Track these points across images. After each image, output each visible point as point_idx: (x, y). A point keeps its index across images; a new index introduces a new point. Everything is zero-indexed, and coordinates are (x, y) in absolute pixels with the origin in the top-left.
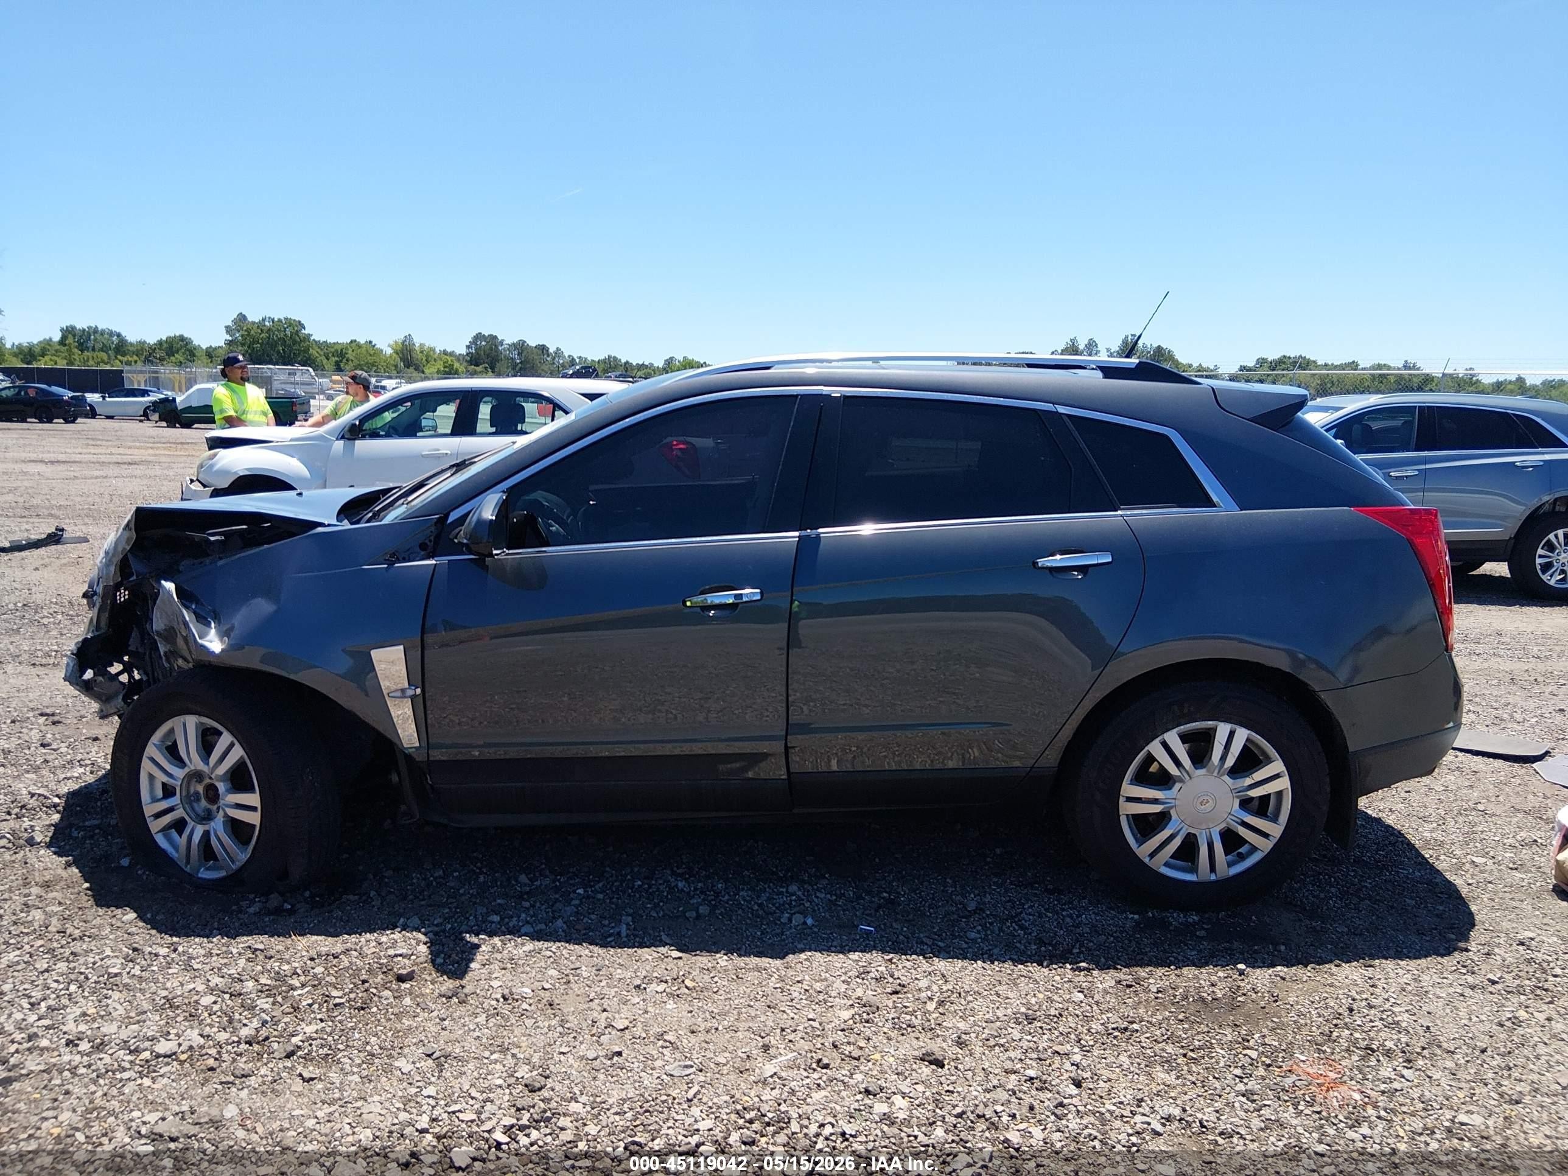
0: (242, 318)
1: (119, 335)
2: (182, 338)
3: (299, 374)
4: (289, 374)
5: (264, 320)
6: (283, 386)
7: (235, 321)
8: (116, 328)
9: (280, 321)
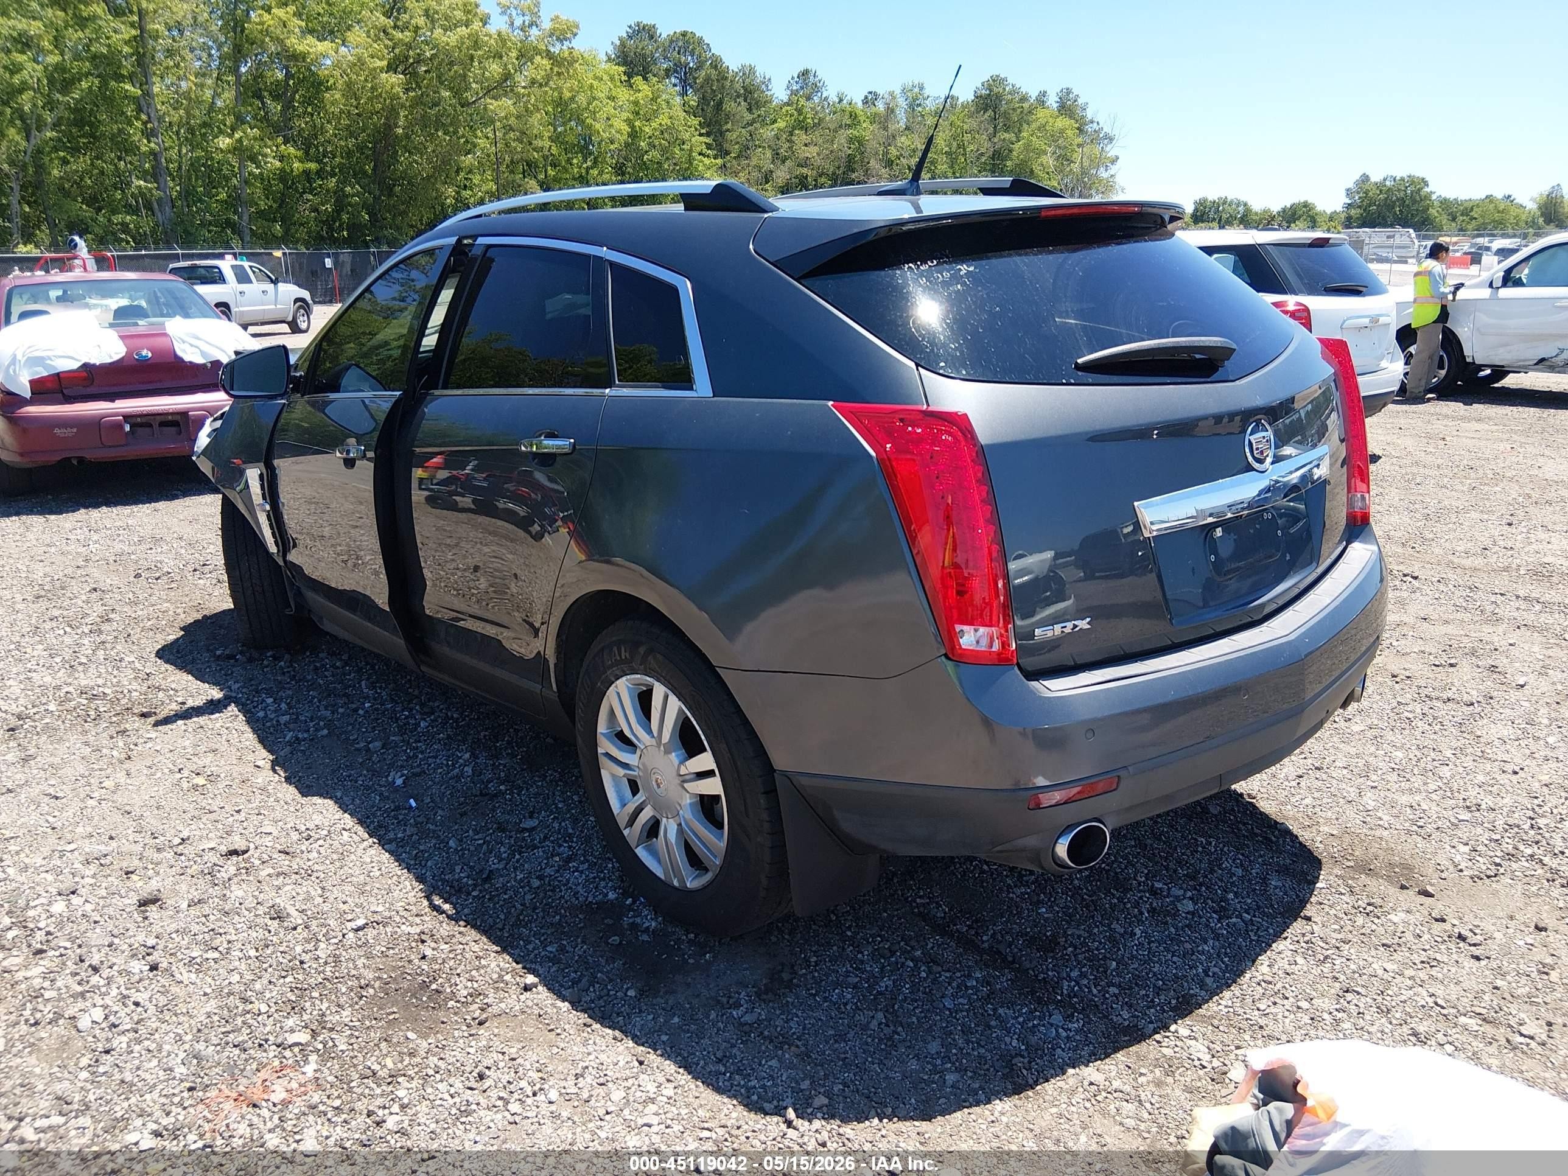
0: (1365, 178)
1: (1245, 205)
2: (1306, 205)
3: (1397, 236)
4: (1388, 237)
5: (1385, 180)
6: (1376, 250)
7: (1357, 183)
8: (1243, 199)
9: (1402, 179)
